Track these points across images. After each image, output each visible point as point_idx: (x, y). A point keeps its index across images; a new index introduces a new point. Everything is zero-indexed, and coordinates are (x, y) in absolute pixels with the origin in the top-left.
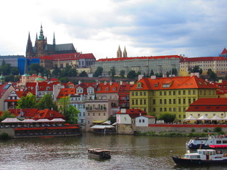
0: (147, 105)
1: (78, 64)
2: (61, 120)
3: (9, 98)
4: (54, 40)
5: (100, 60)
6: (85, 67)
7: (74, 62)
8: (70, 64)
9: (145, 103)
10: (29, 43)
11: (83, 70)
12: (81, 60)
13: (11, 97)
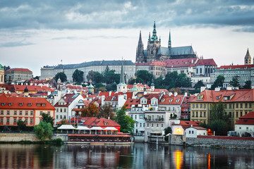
0: (206, 118)
1: (195, 71)
2: (114, 129)
3: (77, 107)
4: (170, 41)
5: (222, 67)
6: (204, 76)
7: (191, 70)
8: (185, 72)
9: (205, 116)
10: (140, 45)
11: (200, 79)
12: (199, 67)
13: (79, 106)
